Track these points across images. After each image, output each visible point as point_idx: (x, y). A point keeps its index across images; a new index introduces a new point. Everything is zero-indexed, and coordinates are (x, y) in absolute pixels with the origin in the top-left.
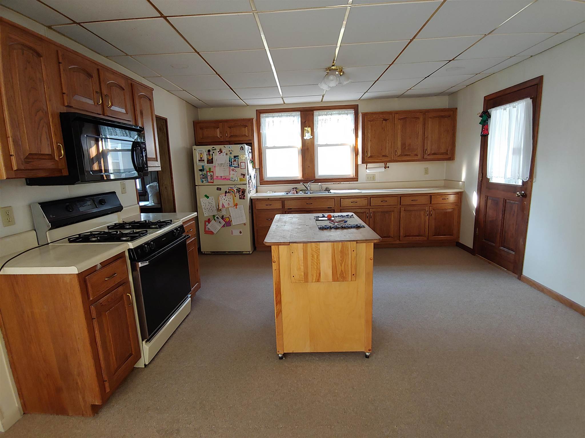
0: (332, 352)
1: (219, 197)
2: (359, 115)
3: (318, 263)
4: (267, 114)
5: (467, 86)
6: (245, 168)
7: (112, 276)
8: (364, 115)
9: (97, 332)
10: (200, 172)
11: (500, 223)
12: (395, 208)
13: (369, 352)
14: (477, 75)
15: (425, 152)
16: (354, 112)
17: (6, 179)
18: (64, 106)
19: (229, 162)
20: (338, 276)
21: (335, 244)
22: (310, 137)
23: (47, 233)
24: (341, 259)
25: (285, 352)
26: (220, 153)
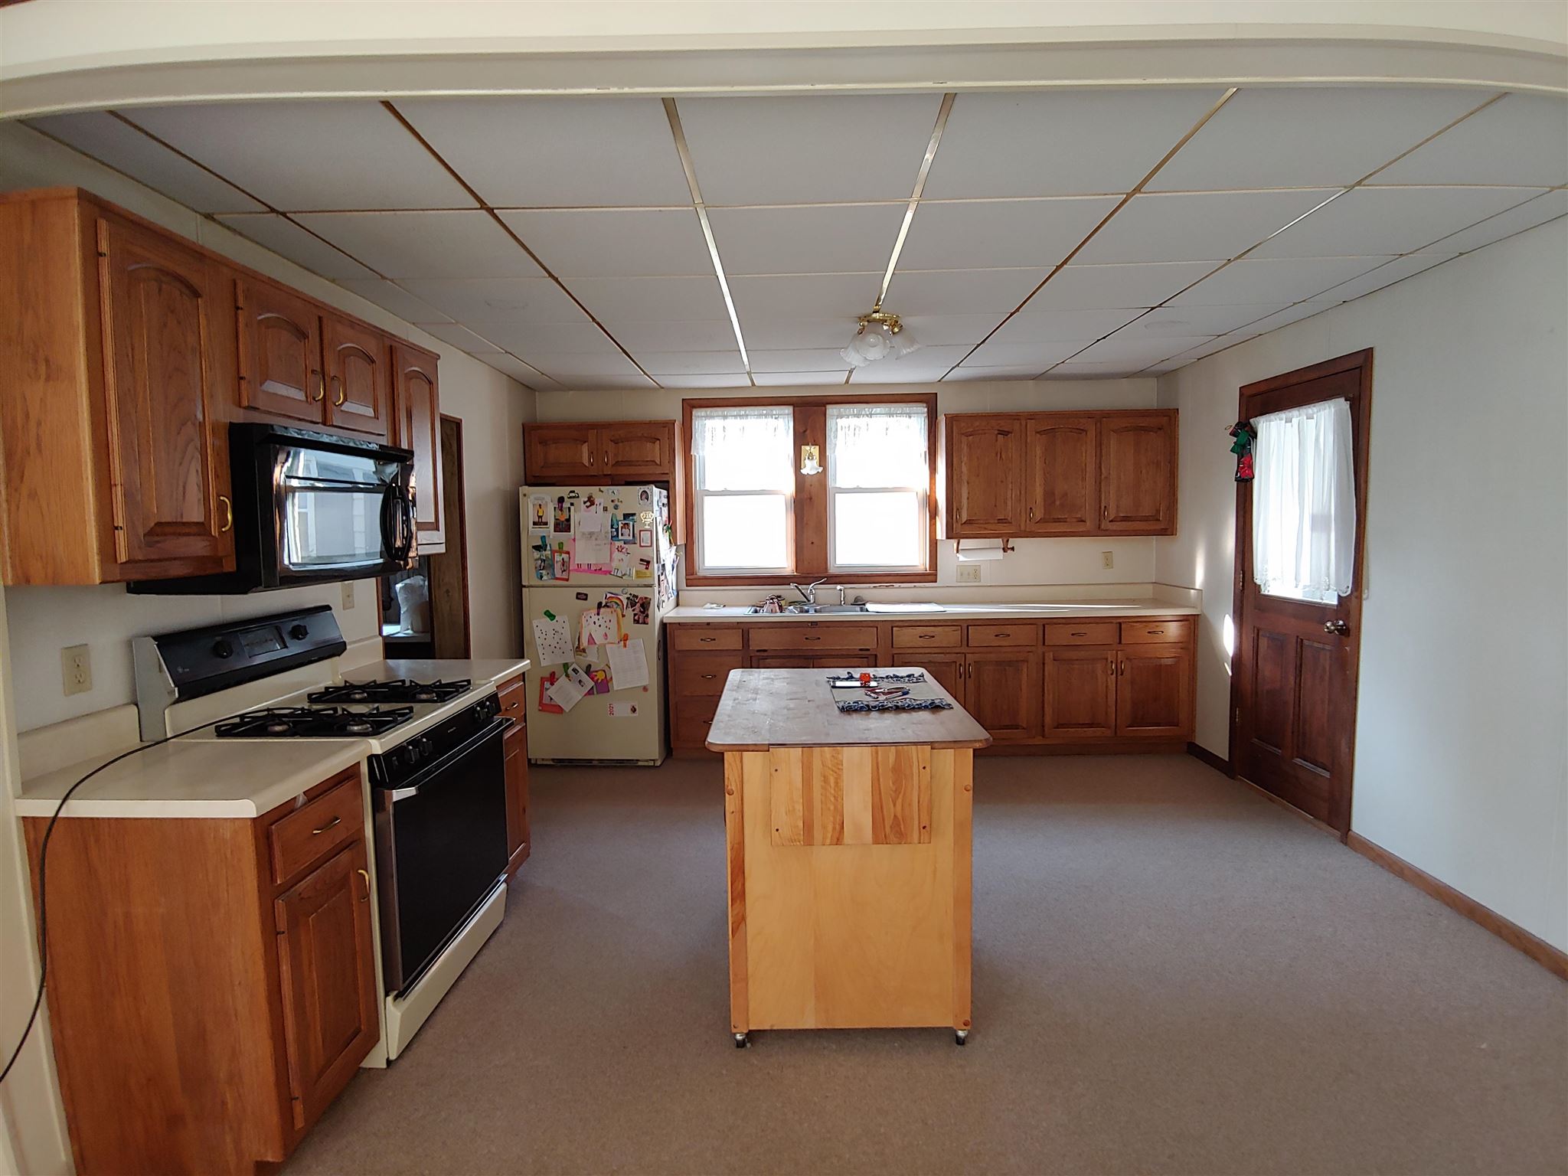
0: (871, 1028)
1: (580, 617)
2: (939, 418)
3: (838, 798)
4: (709, 411)
5: (1199, 359)
6: (651, 546)
7: (328, 824)
8: (952, 420)
9: (285, 968)
10: (535, 554)
11: (1292, 697)
12: (1031, 654)
13: (965, 1027)
14: (1221, 337)
15: (1102, 512)
16: (926, 410)
17: (101, 583)
18: (240, 407)
19: (612, 527)
20: (888, 829)
21: (880, 753)
22: (817, 469)
23: (166, 712)
24: (894, 789)
25: (751, 1028)
26: (587, 507)
